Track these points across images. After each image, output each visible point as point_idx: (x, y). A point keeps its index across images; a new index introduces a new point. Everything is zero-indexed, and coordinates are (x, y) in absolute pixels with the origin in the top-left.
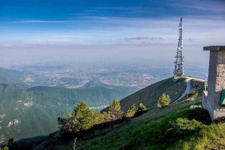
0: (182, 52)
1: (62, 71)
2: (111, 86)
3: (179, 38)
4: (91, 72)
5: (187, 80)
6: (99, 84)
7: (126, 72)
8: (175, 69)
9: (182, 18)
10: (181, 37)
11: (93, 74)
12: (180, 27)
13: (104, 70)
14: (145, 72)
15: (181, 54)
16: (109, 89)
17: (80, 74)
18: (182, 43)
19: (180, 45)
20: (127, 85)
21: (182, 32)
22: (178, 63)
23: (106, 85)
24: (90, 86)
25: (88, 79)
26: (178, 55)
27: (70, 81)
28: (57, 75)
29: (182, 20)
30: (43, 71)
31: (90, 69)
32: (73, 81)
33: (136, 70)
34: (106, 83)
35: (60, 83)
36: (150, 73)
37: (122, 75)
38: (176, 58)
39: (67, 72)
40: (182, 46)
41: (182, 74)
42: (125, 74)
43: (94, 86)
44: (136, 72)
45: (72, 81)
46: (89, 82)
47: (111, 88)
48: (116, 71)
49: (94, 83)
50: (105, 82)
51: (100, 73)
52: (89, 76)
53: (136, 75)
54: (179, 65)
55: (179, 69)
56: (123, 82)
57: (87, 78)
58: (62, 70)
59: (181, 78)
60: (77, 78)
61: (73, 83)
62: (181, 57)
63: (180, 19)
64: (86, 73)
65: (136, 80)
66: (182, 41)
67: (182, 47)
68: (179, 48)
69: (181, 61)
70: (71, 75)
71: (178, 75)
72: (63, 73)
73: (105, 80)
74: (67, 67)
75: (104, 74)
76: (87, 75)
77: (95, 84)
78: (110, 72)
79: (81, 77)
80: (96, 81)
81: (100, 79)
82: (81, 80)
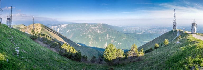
2: (152, 33)
7: (158, 28)
8: (173, 27)
10: (175, 16)
11: (146, 29)
12: (174, 12)
14: (164, 28)
16: (151, 35)
18: (175, 18)
20: (158, 33)
21: (175, 14)
23: (150, 33)
24: (145, 33)
25: (144, 31)
28: (134, 29)
30: (130, 28)
31: (145, 27)
35: (134, 32)
36: (166, 29)
37: (156, 29)
41: (176, 29)
48: (154, 28)
50: (150, 32)
51: (148, 29)
54: (175, 25)
55: (175, 27)
56: (156, 32)
58: (136, 27)
61: (139, 32)
62: (175, 23)
65: (161, 31)
68: (174, 20)
70: (139, 29)
71: (175, 29)
72: (136, 29)
75: (150, 29)
76: (144, 29)
77: (147, 33)
81: (148, 31)
82: (142, 31)
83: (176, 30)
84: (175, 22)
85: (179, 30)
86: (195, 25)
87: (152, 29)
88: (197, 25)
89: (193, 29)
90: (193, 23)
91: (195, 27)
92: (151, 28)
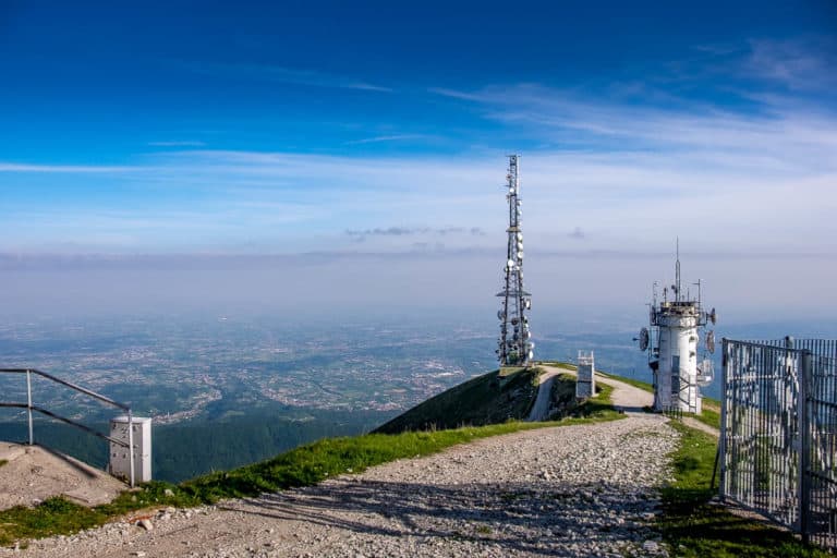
0: (522, 275)
1: (111, 360)
2: (306, 410)
3: (508, 227)
4: (228, 358)
5: (542, 379)
6: (260, 404)
7: (363, 354)
8: (504, 338)
9: (514, 157)
10: (516, 225)
11: (236, 366)
12: (510, 186)
13: (278, 350)
14: (435, 354)
15: (521, 285)
16: (299, 424)
17: (185, 369)
18: (520, 246)
19: (515, 250)
20: (367, 405)
21: (517, 204)
22: (511, 317)
23: (288, 408)
24: (226, 415)
25: (215, 388)
26: (508, 287)
27: (141, 397)
28: (89, 377)
29: (515, 164)
30: (34, 360)
31: (224, 348)
32: (154, 397)
33: (400, 348)
34: (286, 402)
35: (100, 406)
36: (450, 358)
37: (349, 365)
38: (503, 298)
39: (131, 363)
40: (520, 255)
41: (524, 356)
42: (360, 363)
43: (242, 413)
44: (399, 353)
45: (150, 397)
46: (220, 397)
47: (304, 419)
48: (325, 351)
49: (239, 401)
50: (283, 397)
51: (263, 363)
52: (220, 374)
53: (400, 366)
54: (514, 322)
55: (515, 338)
56: (351, 394)
57: (213, 383)
58: (111, 353)
59: (525, 371)
60: (169, 383)
61: (155, 405)
62: (519, 294)
63: (507, 161)
64: (207, 361)
65: (400, 385)
66: (520, 236)
67: (519, 260)
68: (511, 263)
69: (522, 310)
70: (147, 372)
71: (514, 361)
72: (115, 367)
73: (281, 391)
74: (132, 343)
75: (283, 367)
76: (213, 371)
77: (246, 404)
78: (302, 356)
79: (188, 380)
80: (247, 394)
81: (262, 384)
82: (188, 392)
83: (532, 374)
84: (513, 290)
85: (552, 371)
86: (690, 321)
87: (302, 364)
88: (712, 317)
89: (666, 366)
90: (671, 297)
91: (687, 344)
92: (287, 353)
